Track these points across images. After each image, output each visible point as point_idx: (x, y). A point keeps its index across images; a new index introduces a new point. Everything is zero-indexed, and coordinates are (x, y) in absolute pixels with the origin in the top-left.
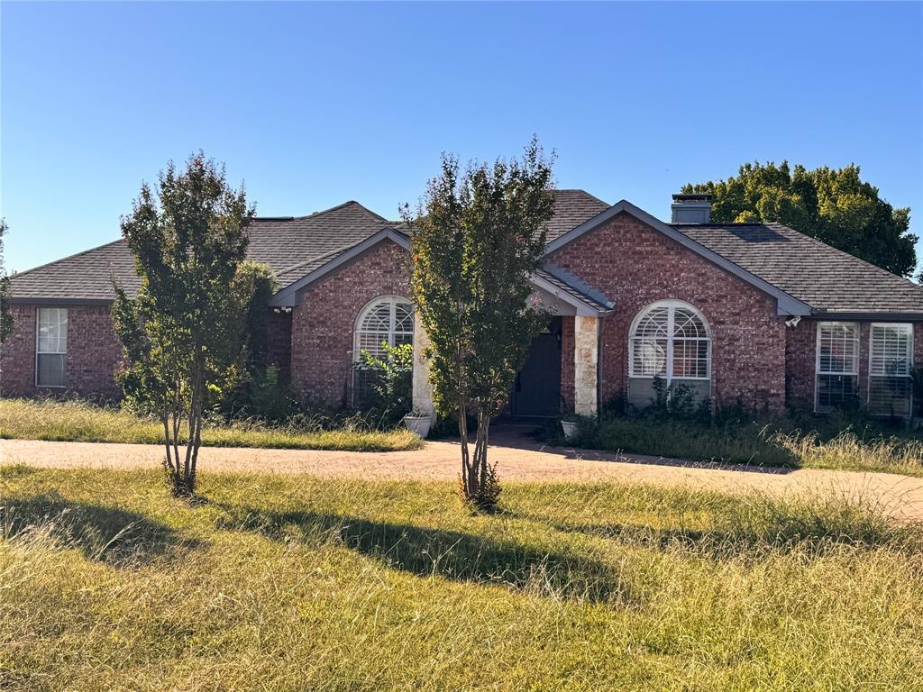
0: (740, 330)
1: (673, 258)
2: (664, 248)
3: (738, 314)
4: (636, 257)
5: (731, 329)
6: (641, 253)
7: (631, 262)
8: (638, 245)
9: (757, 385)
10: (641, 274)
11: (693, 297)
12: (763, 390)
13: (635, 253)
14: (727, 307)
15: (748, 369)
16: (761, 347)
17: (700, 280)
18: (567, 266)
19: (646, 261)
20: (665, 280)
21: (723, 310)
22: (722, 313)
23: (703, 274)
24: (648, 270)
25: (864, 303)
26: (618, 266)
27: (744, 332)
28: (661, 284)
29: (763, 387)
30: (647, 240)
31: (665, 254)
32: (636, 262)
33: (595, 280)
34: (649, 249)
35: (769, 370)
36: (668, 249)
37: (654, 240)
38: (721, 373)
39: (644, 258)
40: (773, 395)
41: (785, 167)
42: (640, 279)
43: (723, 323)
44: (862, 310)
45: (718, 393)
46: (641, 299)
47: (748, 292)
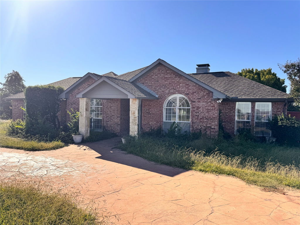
0: (201, 104)
1: (177, 79)
2: (175, 76)
3: (200, 99)
4: (165, 79)
5: (197, 104)
6: (167, 78)
7: (164, 81)
8: (166, 75)
9: (207, 125)
10: (167, 85)
11: (184, 92)
12: (209, 127)
13: (165, 78)
14: (196, 96)
15: (203, 119)
16: (208, 111)
17: (187, 86)
18: (143, 83)
19: (169, 81)
20: (175, 87)
21: (195, 97)
22: (194, 98)
23: (188, 85)
24: (169, 84)
25: (253, 95)
26: (159, 83)
27: (202, 105)
28: (173, 88)
29: (209, 125)
30: (169, 73)
31: (175, 78)
32: (165, 81)
33: (152, 88)
34: (170, 76)
35: (211, 119)
36: (176, 76)
37: (171, 73)
38: (194, 120)
39: (168, 79)
40: (213, 128)
41: (253, 69)
42: (167, 87)
43: (194, 102)
44: (251, 98)
45: (193, 127)
46: (167, 94)
47: (204, 90)
